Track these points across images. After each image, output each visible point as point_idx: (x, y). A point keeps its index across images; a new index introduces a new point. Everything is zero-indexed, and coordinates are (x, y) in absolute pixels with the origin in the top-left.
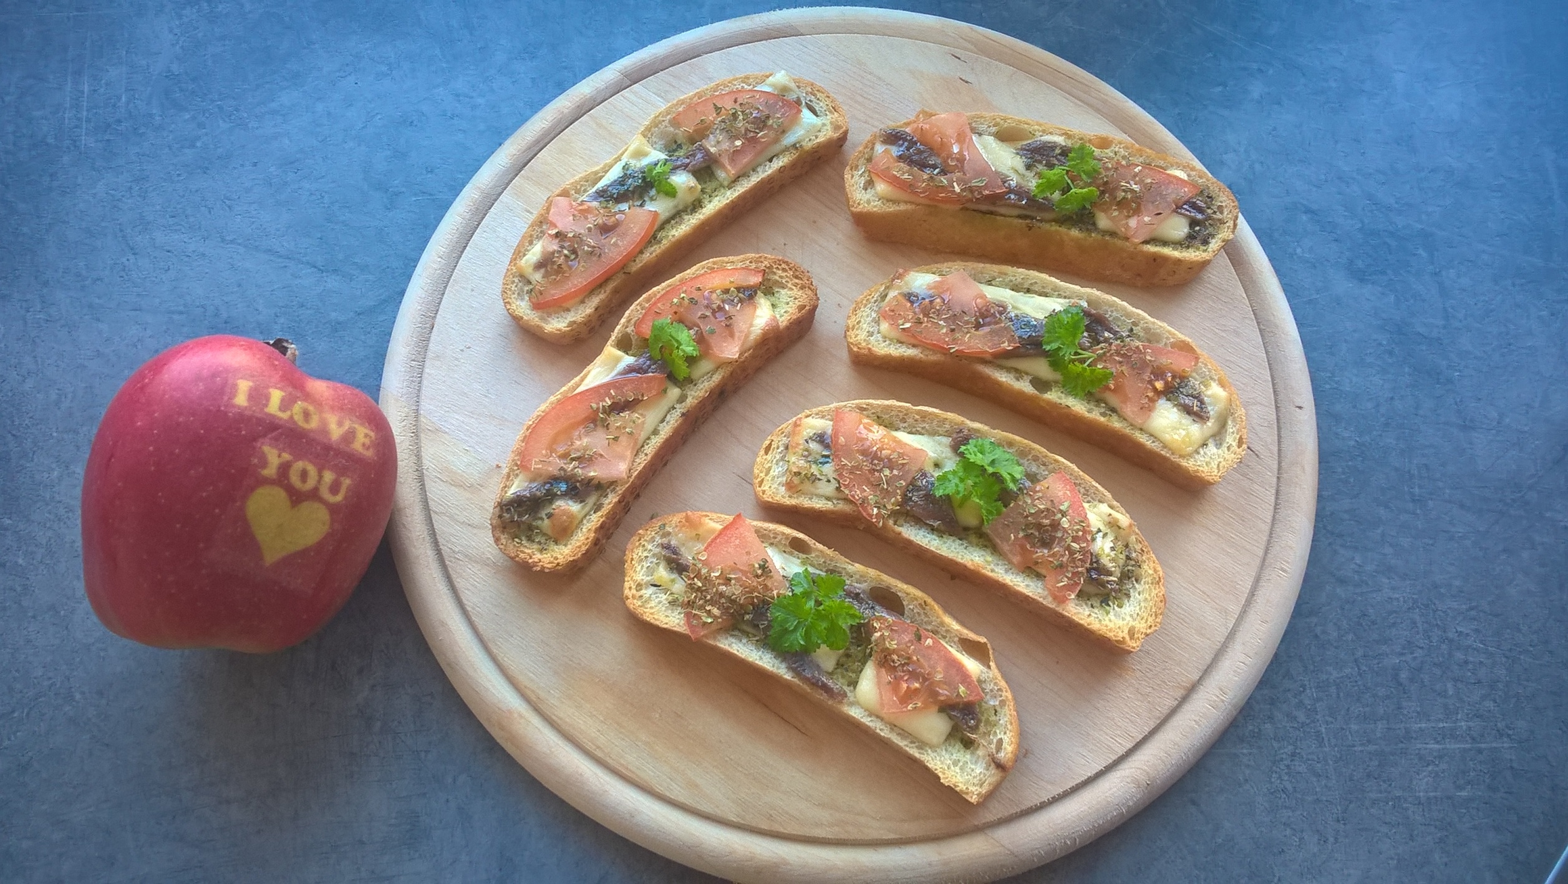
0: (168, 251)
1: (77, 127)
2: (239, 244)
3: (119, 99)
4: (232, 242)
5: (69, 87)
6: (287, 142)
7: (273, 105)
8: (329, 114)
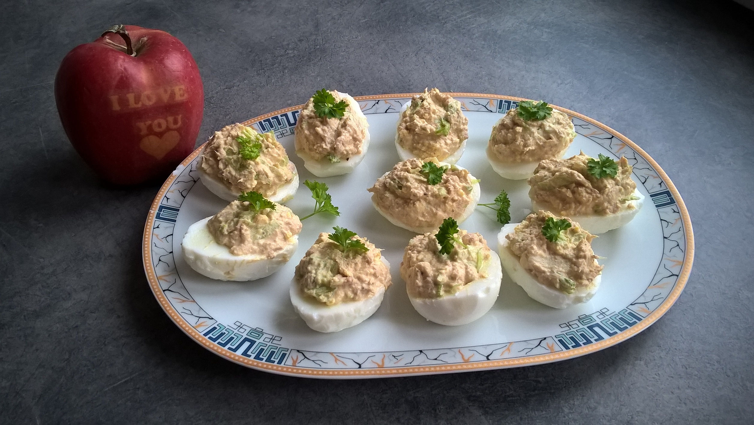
0: (424, 62)
1: (452, 21)
2: (444, 78)
3: (473, 24)
4: (443, 76)
5: (465, 13)
6: (499, 71)
7: (511, 61)
8: (523, 76)
